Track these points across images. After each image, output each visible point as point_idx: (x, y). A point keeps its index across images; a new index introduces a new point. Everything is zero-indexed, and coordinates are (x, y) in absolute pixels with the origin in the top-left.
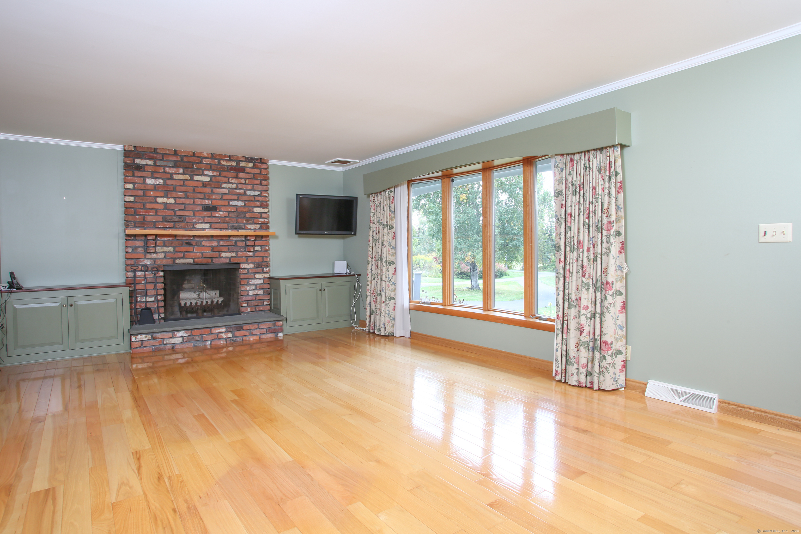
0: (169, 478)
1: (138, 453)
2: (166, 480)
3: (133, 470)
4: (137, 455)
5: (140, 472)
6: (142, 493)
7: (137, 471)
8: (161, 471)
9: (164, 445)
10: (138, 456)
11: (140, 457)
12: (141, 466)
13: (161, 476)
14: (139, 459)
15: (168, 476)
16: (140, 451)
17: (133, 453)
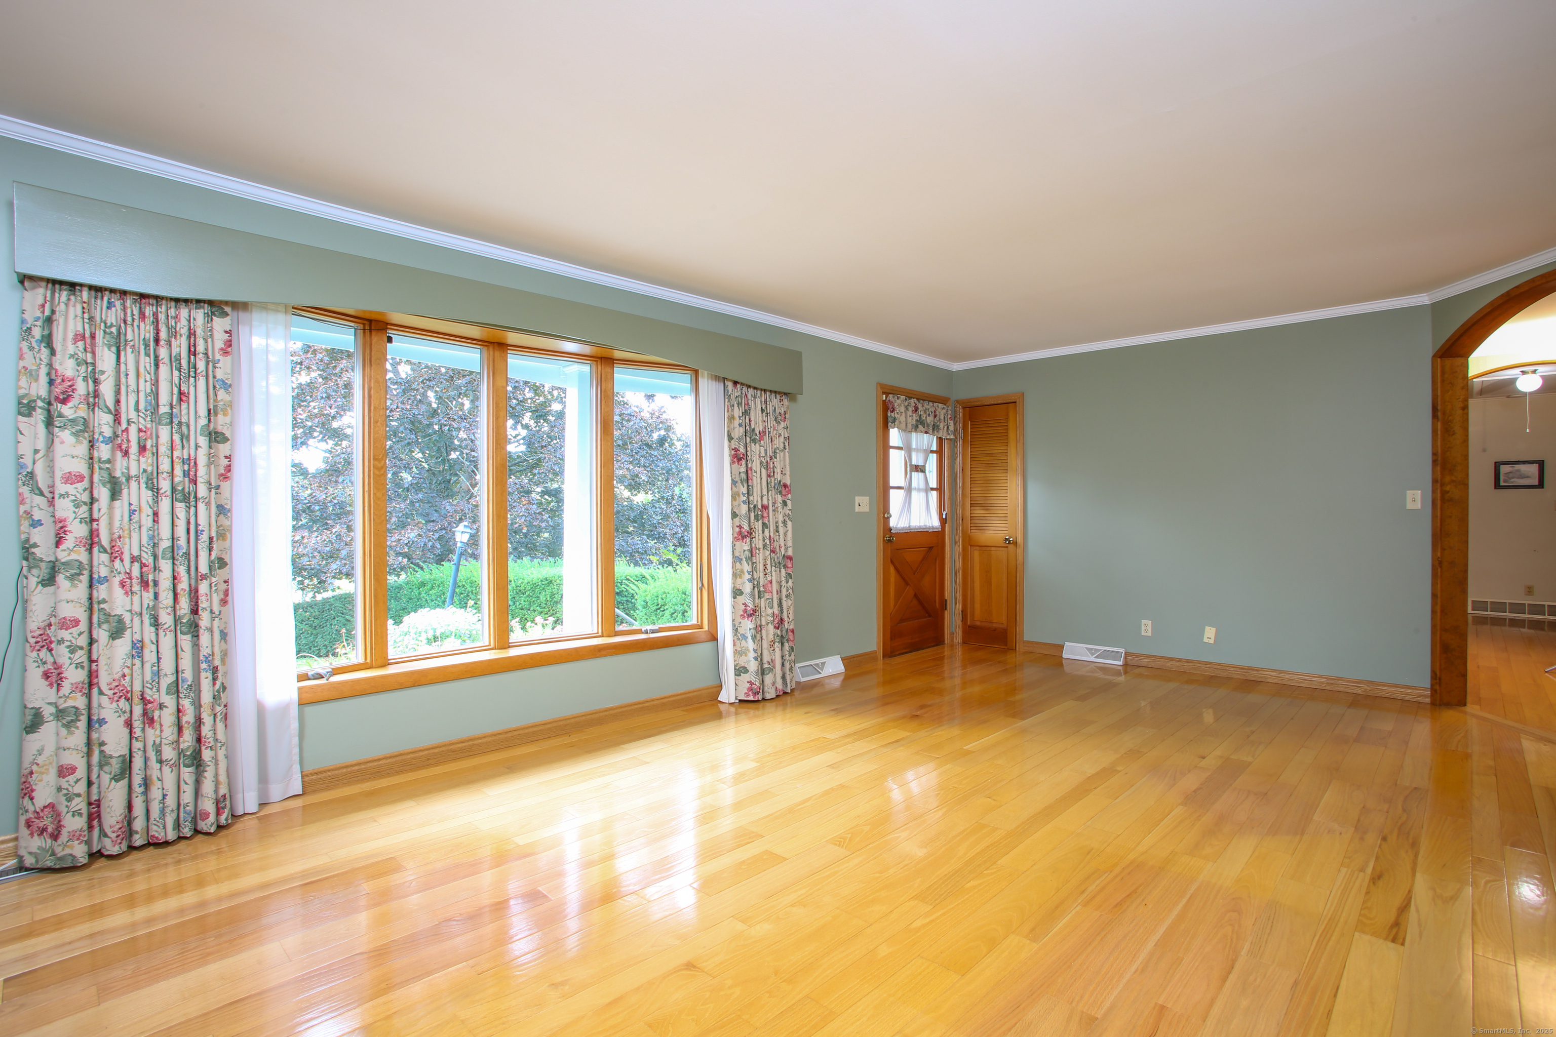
0: (1362, 870)
1: (1391, 937)
2: (1369, 870)
3: (1417, 910)
4: (1397, 934)
5: (1405, 902)
6: (1418, 875)
7: (1410, 906)
8: (1368, 885)
9: (1325, 922)
10: (1394, 931)
11: (1392, 927)
12: (1399, 909)
13: (1373, 878)
14: (1397, 924)
15: (1361, 874)
16: (1386, 939)
17: (1403, 944)
